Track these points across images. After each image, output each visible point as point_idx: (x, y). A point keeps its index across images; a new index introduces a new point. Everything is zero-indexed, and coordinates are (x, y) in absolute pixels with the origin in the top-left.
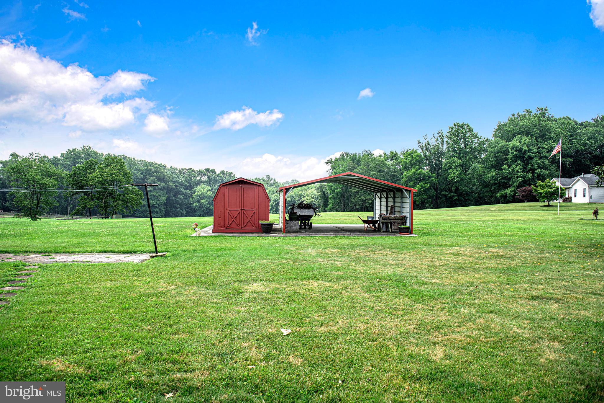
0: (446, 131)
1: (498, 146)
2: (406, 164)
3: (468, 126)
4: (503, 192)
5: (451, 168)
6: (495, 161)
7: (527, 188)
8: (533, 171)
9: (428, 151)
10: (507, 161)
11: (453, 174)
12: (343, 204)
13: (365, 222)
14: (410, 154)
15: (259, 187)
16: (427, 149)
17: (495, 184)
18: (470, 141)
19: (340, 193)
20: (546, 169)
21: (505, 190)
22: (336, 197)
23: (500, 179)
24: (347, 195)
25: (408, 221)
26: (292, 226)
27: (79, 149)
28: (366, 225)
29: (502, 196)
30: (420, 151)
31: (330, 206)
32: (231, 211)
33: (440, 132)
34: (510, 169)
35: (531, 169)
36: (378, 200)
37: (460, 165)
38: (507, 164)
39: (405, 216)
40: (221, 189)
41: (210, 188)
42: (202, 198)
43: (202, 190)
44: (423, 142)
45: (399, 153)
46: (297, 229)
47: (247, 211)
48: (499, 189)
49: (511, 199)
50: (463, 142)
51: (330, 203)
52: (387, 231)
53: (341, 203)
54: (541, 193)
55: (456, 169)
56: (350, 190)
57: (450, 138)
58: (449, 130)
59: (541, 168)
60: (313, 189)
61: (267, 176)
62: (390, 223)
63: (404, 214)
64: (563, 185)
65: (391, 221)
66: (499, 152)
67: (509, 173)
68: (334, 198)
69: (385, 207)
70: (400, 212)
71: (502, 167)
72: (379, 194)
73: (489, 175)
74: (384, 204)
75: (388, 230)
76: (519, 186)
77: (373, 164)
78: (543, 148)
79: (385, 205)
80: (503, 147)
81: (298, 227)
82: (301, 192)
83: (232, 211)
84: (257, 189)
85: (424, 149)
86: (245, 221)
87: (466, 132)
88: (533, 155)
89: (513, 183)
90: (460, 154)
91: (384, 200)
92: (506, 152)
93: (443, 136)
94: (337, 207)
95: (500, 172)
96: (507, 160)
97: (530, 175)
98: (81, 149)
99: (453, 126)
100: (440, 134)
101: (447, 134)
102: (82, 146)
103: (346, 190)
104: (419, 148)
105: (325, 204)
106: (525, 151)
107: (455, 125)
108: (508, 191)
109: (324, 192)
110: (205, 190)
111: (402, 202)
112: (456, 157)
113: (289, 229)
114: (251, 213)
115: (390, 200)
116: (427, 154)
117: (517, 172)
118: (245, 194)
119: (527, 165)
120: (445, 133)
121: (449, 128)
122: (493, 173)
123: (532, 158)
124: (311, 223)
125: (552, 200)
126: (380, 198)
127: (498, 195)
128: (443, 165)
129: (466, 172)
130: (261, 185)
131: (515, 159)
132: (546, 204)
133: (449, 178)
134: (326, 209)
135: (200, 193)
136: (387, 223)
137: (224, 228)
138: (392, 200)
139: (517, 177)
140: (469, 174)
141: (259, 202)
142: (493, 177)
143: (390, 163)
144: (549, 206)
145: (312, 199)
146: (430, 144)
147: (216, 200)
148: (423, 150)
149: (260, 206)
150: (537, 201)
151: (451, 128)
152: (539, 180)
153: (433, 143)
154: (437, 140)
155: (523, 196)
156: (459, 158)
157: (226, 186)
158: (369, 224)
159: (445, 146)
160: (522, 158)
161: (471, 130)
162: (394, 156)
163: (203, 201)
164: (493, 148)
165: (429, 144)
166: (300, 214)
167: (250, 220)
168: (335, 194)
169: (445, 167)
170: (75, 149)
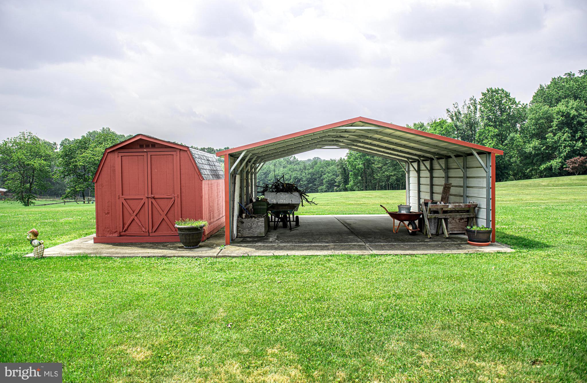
0: (479, 98)
1: (540, 112)
3: (503, 91)
4: (548, 164)
5: (487, 138)
6: (538, 129)
7: (577, 158)
9: (458, 121)
10: (551, 129)
12: (365, 181)
13: (394, 215)
14: (439, 124)
15: (182, 152)
16: (458, 119)
17: (538, 155)
18: (507, 107)
19: (362, 169)
21: (550, 162)
22: (358, 174)
23: (544, 149)
24: (369, 171)
25: (483, 214)
26: (251, 228)
27: (99, 131)
28: (397, 222)
29: (545, 169)
30: (449, 121)
31: (351, 183)
32: (128, 201)
33: (471, 99)
34: (556, 138)
35: (581, 137)
36: (413, 175)
37: (497, 135)
38: (552, 132)
39: (476, 206)
40: (108, 158)
44: (453, 110)
45: (425, 124)
46: (260, 233)
47: (158, 201)
48: (543, 161)
49: (558, 171)
50: (498, 109)
51: (351, 180)
52: (438, 234)
53: (362, 180)
55: (492, 139)
56: (373, 165)
57: (484, 106)
58: (481, 97)
60: (333, 166)
62: (446, 220)
63: (471, 201)
65: (447, 216)
66: (541, 118)
67: (555, 143)
68: (356, 175)
69: (429, 187)
70: (462, 196)
71: (546, 136)
72: (415, 165)
73: (531, 145)
74: (425, 181)
75: (440, 232)
76: (568, 156)
79: (429, 183)
80: (546, 112)
81: (262, 230)
83: (131, 201)
84: (176, 156)
85: (455, 118)
86: (154, 221)
87: (501, 97)
88: (583, 121)
89: (561, 153)
90: (496, 122)
91: (425, 174)
92: (549, 119)
93: (475, 103)
94: (359, 184)
95: (544, 141)
96: (551, 127)
98: (100, 131)
99: (487, 92)
100: (472, 101)
101: (480, 101)
102: (101, 129)
103: (368, 166)
104: (448, 118)
105: (346, 182)
106: (574, 117)
107: (488, 91)
108: (554, 162)
109: (344, 169)
111: (466, 178)
112: (492, 125)
113: (246, 233)
114: (166, 205)
115: (439, 173)
116: (458, 124)
117: (565, 140)
118: (153, 167)
119: (576, 132)
120: (478, 100)
121: (481, 95)
122: (536, 143)
123: (582, 125)
124: (297, 217)
126: (418, 171)
127: (543, 167)
129: (503, 142)
130: (184, 150)
131: (562, 126)
134: (346, 186)
136: (440, 220)
137: (116, 235)
138: (443, 175)
139: (565, 147)
140: (506, 145)
141: (183, 182)
142: (535, 147)
145: (333, 176)
146: (461, 113)
147: (100, 180)
148: (453, 120)
149: (183, 190)
151: (485, 94)
153: (464, 111)
154: (470, 108)
155: (573, 169)
156: (495, 127)
157: (116, 153)
158: (402, 221)
159: (478, 114)
160: (569, 125)
161: (507, 95)
162: (419, 129)
164: (533, 114)
165: (459, 113)
166: (275, 202)
167: (166, 218)
168: (357, 170)
169: (479, 136)
170: (95, 131)
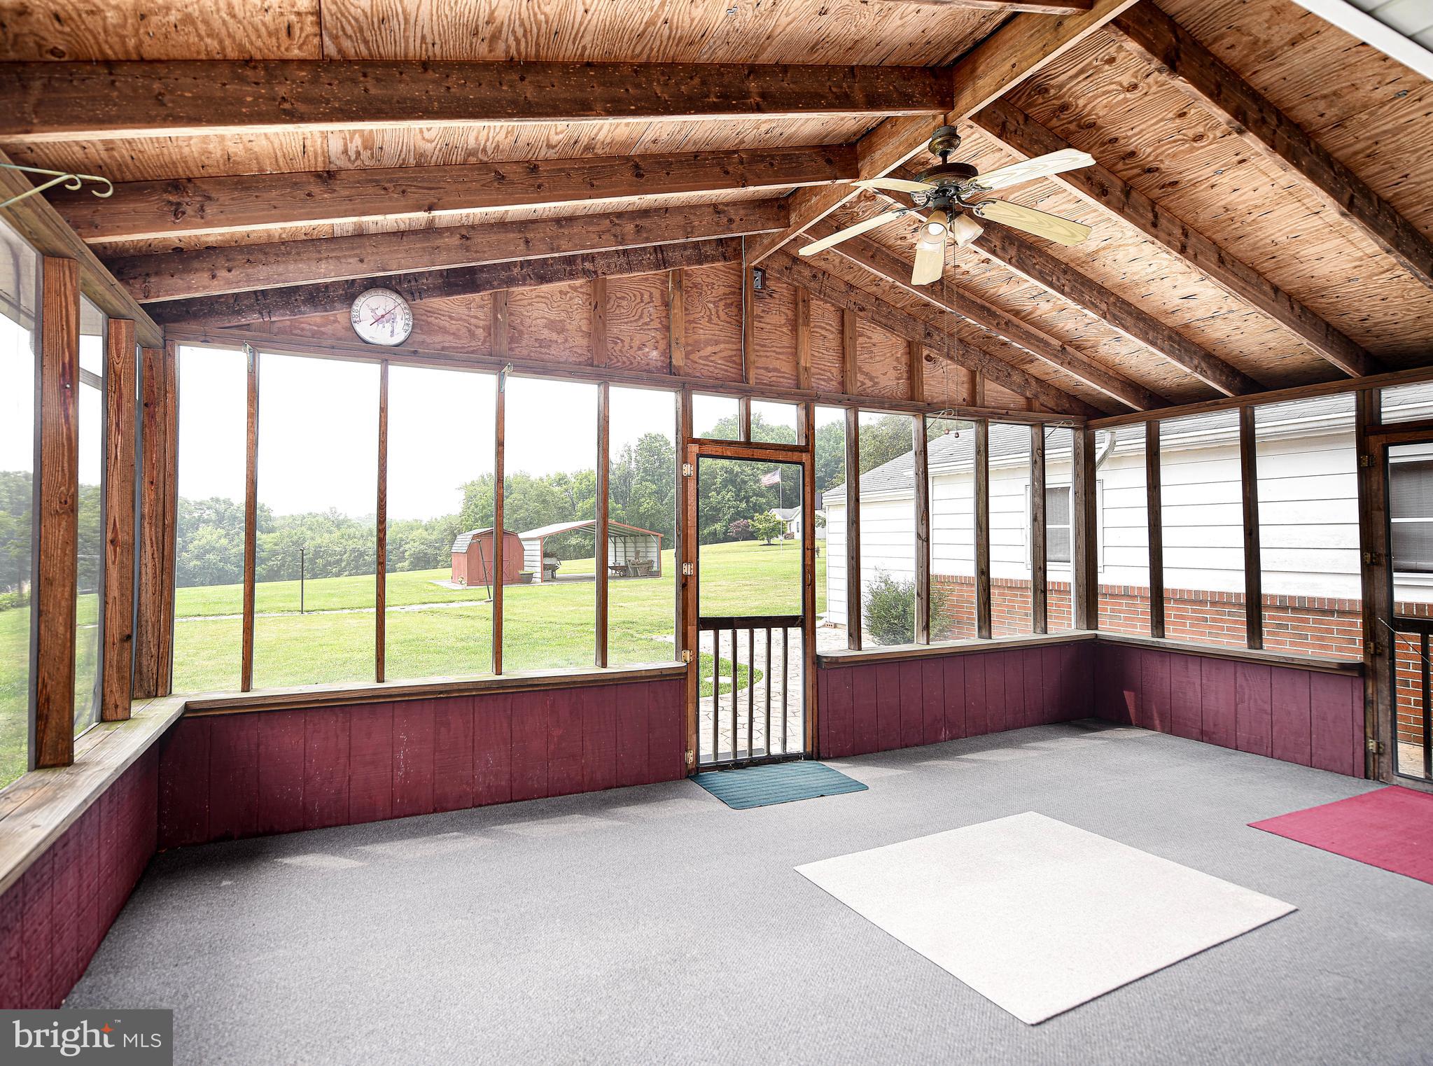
0: (634, 444)
2: (580, 491)
3: (663, 436)
4: (711, 528)
5: (643, 496)
7: (741, 522)
8: (747, 499)
10: (715, 487)
11: (647, 505)
14: (586, 477)
18: (667, 457)
20: (762, 496)
21: (713, 526)
23: (706, 511)
29: (709, 534)
34: (719, 497)
35: (745, 497)
37: (655, 492)
38: (715, 490)
41: (223, 532)
42: (208, 552)
43: (209, 537)
45: (569, 476)
48: (706, 525)
49: (721, 536)
50: (657, 459)
54: (759, 529)
55: (650, 497)
57: (641, 455)
58: (638, 443)
59: (757, 495)
60: (420, 530)
61: (331, 509)
64: (783, 517)
66: (705, 474)
67: (719, 503)
71: (709, 494)
76: (733, 519)
77: (533, 493)
78: (758, 469)
80: (710, 467)
82: (400, 535)
87: (661, 444)
88: (746, 479)
89: (725, 515)
90: (654, 476)
93: (630, 451)
97: (744, 505)
99: (644, 438)
100: (626, 448)
106: (737, 472)
107: (646, 437)
108: (718, 526)
110: (215, 537)
112: (649, 480)
117: (729, 500)
119: (739, 491)
120: (633, 448)
121: (638, 440)
123: (745, 482)
125: (772, 537)
128: (633, 492)
129: (663, 501)
131: (725, 484)
132: (766, 542)
133: (642, 510)
135: (204, 541)
139: (729, 508)
140: (667, 504)
143: (556, 489)
144: (769, 544)
146: (615, 461)
150: (756, 539)
151: (641, 440)
152: (756, 512)
153: (618, 459)
154: (624, 456)
155: (737, 533)
159: (633, 465)
160: (733, 482)
162: (561, 481)
163: (211, 556)
169: (635, 494)
